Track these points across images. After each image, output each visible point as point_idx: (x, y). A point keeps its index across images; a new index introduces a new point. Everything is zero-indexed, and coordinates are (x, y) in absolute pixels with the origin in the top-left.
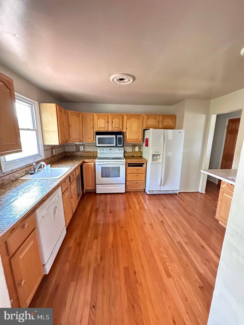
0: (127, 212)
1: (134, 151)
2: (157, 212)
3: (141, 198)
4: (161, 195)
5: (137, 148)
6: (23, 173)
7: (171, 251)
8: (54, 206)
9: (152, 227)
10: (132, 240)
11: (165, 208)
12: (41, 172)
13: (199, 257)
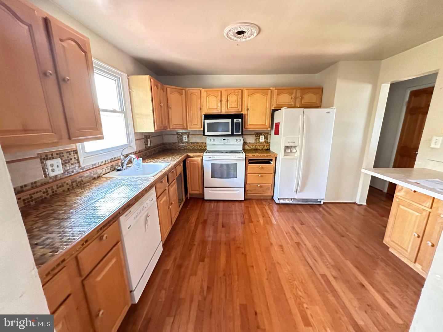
0: (247, 227)
1: (257, 142)
2: (290, 230)
3: (267, 208)
4: (297, 205)
5: (262, 138)
6: (108, 169)
7: (311, 287)
8: (146, 214)
9: (283, 251)
10: (253, 266)
11: (302, 224)
12: (131, 168)
13: (356, 300)
